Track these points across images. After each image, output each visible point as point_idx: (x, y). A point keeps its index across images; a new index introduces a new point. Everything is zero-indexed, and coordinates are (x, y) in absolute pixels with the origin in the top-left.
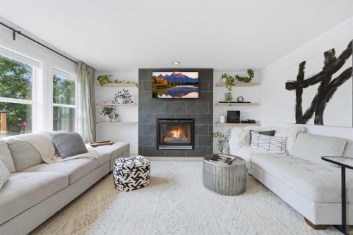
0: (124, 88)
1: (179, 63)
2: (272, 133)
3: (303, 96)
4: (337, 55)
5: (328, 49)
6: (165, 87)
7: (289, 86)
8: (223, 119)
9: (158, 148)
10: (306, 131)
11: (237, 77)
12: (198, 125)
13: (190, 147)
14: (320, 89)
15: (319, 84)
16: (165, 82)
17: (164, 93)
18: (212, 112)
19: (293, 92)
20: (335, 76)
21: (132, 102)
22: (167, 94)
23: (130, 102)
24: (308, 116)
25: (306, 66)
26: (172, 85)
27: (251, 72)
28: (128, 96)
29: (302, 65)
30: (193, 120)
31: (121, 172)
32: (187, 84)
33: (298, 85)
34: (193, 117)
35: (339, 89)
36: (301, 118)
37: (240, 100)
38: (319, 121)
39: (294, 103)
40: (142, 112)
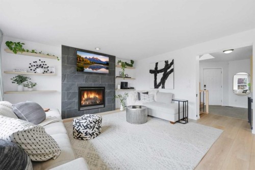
0: (40, 58)
1: (100, 49)
2: (147, 93)
3: (157, 77)
4: (169, 63)
5: (166, 60)
6: (88, 64)
7: (151, 72)
8: (119, 87)
9: (79, 110)
10: (158, 92)
11: (126, 63)
12: (107, 91)
13: (102, 106)
14: (164, 75)
15: (163, 73)
16: (89, 61)
18: (115, 82)
19: (153, 75)
20: (168, 70)
21: (51, 72)
23: (48, 72)
24: (159, 85)
25: (158, 64)
26: (92, 63)
27: (132, 62)
28: (46, 66)
29: (157, 64)
30: (104, 87)
31: (89, 126)
32: (100, 64)
33: (155, 72)
34: (104, 86)
35: (170, 75)
36: (156, 86)
37: (127, 76)
38: (163, 87)
39: (154, 79)
40: (66, 82)
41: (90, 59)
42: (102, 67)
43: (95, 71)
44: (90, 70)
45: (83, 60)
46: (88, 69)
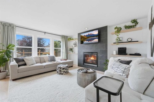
1: (88, 28)
6: (86, 39)
9: (84, 64)
12: (100, 55)
13: (96, 66)
16: (86, 37)
17: (85, 40)
18: (107, 48)
22: (86, 41)
26: (88, 38)
28: (76, 44)
30: (97, 53)
32: (93, 36)
37: (129, 40)
41: (86, 36)
42: (95, 39)
43: (90, 42)
44: (87, 42)
45: (83, 37)
46: (85, 41)
